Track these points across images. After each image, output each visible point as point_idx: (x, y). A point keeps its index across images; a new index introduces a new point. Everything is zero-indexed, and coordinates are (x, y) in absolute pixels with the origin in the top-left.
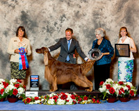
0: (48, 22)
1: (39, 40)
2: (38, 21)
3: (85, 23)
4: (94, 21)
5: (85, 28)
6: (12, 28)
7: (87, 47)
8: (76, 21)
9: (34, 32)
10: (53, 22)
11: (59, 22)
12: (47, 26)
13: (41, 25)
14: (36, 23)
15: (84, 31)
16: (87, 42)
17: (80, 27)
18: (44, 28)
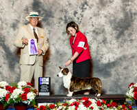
0: (66, 11)
1: (55, 34)
2: (53, 10)
3: (112, 12)
4: (124, 10)
5: (112, 18)
6: (22, 19)
7: (114, 41)
8: (101, 9)
9: (48, 24)
10: (72, 11)
11: (79, 11)
12: (65, 17)
13: (57, 15)
14: (51, 12)
15: (111, 22)
16: (115, 35)
17: (105, 17)
18: (61, 19)
